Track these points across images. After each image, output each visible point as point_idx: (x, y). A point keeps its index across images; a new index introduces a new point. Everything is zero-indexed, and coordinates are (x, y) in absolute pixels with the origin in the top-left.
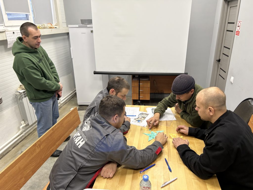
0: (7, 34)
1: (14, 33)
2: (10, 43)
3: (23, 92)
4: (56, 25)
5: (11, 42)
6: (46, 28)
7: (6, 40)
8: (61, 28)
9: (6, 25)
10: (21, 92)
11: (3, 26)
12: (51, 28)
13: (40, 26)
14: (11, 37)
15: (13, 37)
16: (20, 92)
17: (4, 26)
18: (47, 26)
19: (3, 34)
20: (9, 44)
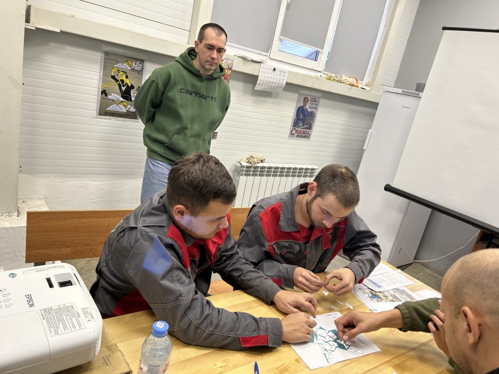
0: (263, 68)
1: (275, 69)
2: (261, 82)
3: (247, 166)
4: (367, 85)
5: (264, 82)
6: (343, 83)
7: (257, 77)
8: (372, 92)
9: (271, 57)
10: (243, 164)
11: (267, 56)
12: (353, 85)
13: (332, 77)
14: (267, 75)
15: (270, 76)
16: (241, 164)
17: (268, 58)
18: (346, 80)
19: (256, 65)
20: (259, 84)
